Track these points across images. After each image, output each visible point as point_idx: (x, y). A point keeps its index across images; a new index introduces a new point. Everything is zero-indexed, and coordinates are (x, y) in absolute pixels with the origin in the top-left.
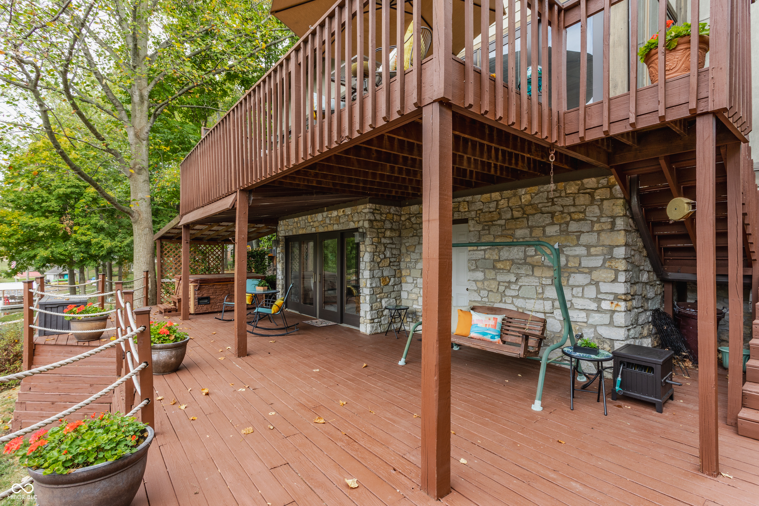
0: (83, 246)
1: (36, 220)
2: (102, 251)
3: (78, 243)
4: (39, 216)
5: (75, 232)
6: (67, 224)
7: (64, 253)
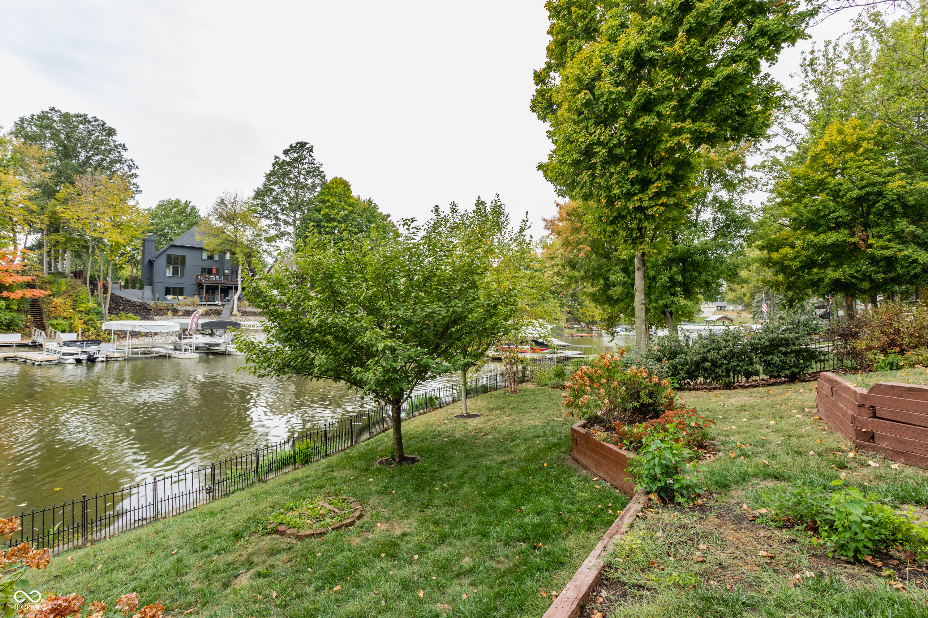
0: (881, 263)
1: (822, 236)
2: (914, 268)
3: (874, 260)
4: (824, 232)
5: (870, 246)
6: (860, 237)
7: (855, 274)
